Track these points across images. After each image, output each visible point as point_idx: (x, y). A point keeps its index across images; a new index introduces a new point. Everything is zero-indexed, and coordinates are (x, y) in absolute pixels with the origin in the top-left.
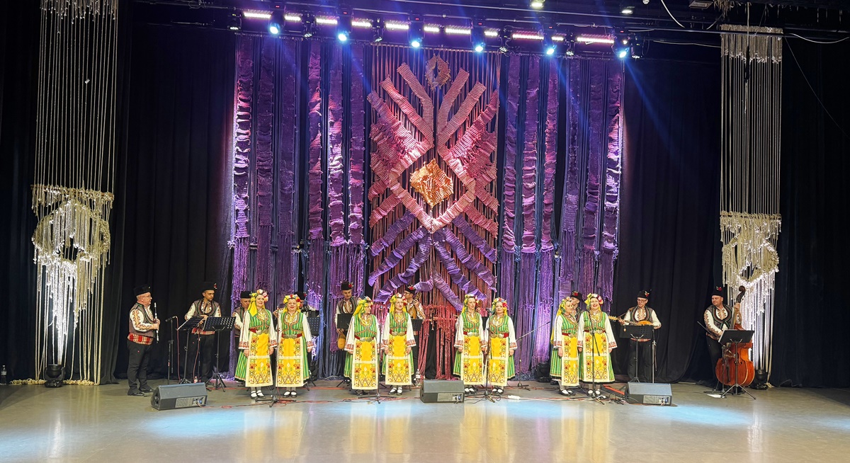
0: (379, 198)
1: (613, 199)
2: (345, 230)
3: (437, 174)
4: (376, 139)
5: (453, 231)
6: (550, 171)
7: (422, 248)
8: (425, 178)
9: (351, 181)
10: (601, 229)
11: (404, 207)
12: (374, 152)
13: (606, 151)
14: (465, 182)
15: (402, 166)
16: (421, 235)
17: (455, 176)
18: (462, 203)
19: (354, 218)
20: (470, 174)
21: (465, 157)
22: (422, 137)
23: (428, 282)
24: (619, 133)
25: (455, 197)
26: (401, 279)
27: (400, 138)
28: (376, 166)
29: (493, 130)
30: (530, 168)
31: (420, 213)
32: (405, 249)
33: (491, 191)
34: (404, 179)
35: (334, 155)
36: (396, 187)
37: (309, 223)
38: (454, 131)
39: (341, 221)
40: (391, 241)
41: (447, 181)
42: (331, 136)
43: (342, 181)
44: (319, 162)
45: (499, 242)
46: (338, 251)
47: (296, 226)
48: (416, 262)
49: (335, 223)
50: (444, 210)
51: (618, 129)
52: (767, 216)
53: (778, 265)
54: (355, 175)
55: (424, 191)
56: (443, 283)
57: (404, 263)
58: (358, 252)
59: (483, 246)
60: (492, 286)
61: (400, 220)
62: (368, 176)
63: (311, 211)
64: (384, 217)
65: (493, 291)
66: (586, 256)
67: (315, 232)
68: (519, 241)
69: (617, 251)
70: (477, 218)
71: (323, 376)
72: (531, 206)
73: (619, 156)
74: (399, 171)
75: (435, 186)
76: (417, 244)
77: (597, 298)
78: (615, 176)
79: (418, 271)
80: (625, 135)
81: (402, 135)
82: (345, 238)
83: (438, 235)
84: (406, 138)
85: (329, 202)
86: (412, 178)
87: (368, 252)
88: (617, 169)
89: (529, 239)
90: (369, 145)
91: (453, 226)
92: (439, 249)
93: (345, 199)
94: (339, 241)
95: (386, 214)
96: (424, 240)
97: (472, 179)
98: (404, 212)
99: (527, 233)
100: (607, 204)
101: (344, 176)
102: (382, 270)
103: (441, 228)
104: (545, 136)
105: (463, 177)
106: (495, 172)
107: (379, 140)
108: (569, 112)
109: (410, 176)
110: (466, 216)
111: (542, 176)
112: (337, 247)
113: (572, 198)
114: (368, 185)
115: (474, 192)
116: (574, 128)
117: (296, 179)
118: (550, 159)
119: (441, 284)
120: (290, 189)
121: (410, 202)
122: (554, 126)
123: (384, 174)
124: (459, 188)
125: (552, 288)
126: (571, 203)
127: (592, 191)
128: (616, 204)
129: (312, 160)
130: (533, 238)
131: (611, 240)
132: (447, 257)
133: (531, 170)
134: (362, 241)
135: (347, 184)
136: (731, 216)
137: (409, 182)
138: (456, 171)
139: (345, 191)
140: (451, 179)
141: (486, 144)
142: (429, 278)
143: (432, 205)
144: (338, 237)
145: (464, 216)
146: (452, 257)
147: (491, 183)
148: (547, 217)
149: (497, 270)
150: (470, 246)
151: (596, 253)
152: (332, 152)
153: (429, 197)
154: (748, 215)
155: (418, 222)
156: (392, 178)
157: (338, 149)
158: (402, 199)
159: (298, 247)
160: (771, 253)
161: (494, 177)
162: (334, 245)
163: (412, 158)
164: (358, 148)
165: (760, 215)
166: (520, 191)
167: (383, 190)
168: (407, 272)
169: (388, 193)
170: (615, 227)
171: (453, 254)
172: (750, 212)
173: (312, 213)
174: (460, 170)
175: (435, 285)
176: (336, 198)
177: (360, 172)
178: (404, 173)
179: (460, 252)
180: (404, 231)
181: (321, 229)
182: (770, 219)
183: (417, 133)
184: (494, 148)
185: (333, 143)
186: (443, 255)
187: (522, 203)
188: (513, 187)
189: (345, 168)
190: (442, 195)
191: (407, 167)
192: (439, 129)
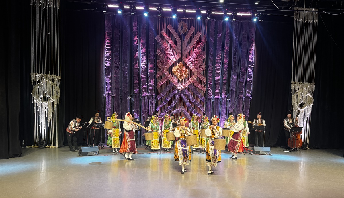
0: (160, 77)
1: (250, 77)
2: (148, 90)
3: (182, 68)
4: (159, 54)
5: (188, 90)
6: (226, 66)
7: (177, 97)
8: (178, 69)
9: (150, 71)
10: (246, 89)
11: (170, 81)
12: (158, 59)
13: (248, 58)
14: (193, 71)
15: (169, 65)
16: (176, 91)
17: (189, 68)
18: (192, 79)
19: (151, 85)
20: (195, 68)
21: (193, 61)
22: (176, 53)
23: (179, 110)
24: (253, 51)
25: (189, 77)
26: (169, 108)
27: (168, 54)
28: (159, 65)
29: (204, 50)
30: (218, 65)
31: (176, 83)
32: (170, 97)
33: (203, 74)
34: (170, 70)
35: (143, 61)
36: (166, 73)
37: (134, 87)
38: (189, 51)
39: (146, 86)
40: (165, 94)
41: (186, 71)
42: (142, 53)
43: (146, 71)
44: (137, 64)
45: (206, 94)
46: (145, 98)
47: (129, 88)
48: (174, 102)
49: (144, 87)
50: (185, 82)
51: (253, 50)
52: (310, 84)
53: (313, 102)
54: (151, 68)
55: (177, 75)
56: (185, 110)
57: (170, 103)
58: (153, 98)
59: (200, 96)
60: (203, 111)
61: (169, 86)
62: (156, 69)
63: (134, 82)
64: (162, 85)
65: (203, 113)
66: (239, 99)
67: (137, 90)
68: (214, 94)
69: (251, 97)
70: (198, 85)
71: (140, 145)
72: (219, 80)
73: (253, 60)
74: (168, 67)
75: (182, 73)
76: (175, 95)
77: (243, 115)
78: (251, 68)
79: (175, 106)
80: (255, 52)
81: (169, 53)
82: (147, 93)
83: (183, 92)
84: (170, 54)
85: (141, 79)
86: (173, 69)
87: (156, 98)
88: (252, 65)
89: (218, 93)
90: (156, 57)
91: (188, 88)
92: (183, 97)
93: (147, 78)
94: (145, 94)
95: (163, 84)
96: (177, 94)
97: (196, 70)
98: (170, 83)
99: (217, 91)
100: (248, 79)
101: (147, 69)
102: (162, 105)
103: (184, 89)
104: (224, 52)
105: (192, 69)
106: (205, 67)
107: (160, 55)
108: (234, 43)
109: (172, 69)
111: (223, 68)
112: (145, 96)
113: (234, 77)
114: (156, 73)
115: (196, 75)
116: (236, 49)
117: (129, 70)
118: (226, 61)
119: (184, 110)
120: (126, 74)
121: (172, 79)
122: (228, 48)
123: (162, 68)
124: (191, 73)
125: (226, 112)
126: (234, 79)
127: (242, 74)
128: (251, 79)
129: (134, 63)
130: (219, 92)
131: (249, 93)
132: (186, 100)
133: (219, 66)
134: (154, 94)
135: (148, 72)
136: (295, 83)
137: (172, 71)
138: (190, 66)
139: (147, 75)
140: (188, 70)
141: (201, 56)
142: (179, 108)
143: (180, 80)
144: (145, 93)
145: (193, 84)
146: (188, 100)
147: (203, 71)
148: (225, 84)
149: (205, 105)
150: (195, 96)
151: (243, 98)
152: (142, 59)
153: (179, 77)
154: (302, 83)
155: (175, 87)
156: (165, 70)
157: (144, 59)
158: (169, 77)
159: (130, 96)
160: (311, 98)
161: (204, 69)
162: (143, 96)
163: (173, 61)
164: (152, 58)
165: (307, 83)
166: (214, 74)
167: (162, 74)
168: (171, 106)
169: (164, 75)
170: (251, 88)
172: (303, 82)
173: (135, 83)
174: (191, 66)
175: (182, 111)
176: (144, 77)
177: (153, 67)
178: (170, 68)
179: (191, 98)
180: (170, 90)
181: (138, 90)
182: (311, 84)
183: (175, 52)
184: (204, 57)
185: (142, 56)
186: (184, 99)
187: (215, 79)
188: (212, 73)
189: (147, 66)
190: (184, 76)
191: (171, 65)
192: (183, 50)
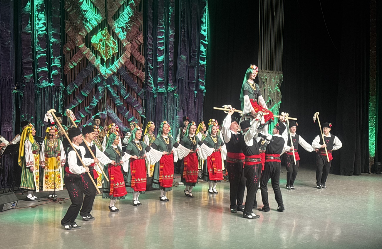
0: (70, 53)
1: (203, 59)
2: (49, 76)
3: (108, 38)
4: (68, 10)
5: (118, 77)
6: (172, 40)
7: (100, 89)
8: (101, 40)
9: (52, 40)
10: (198, 77)
11: (87, 60)
12: (67, 19)
13: (200, 29)
14: (125, 44)
15: (86, 31)
16: (99, 80)
17: (118, 40)
18: (123, 58)
19: (55, 67)
20: (128, 39)
21: (125, 27)
22: (98, 12)
23: (104, 112)
24: (206, 18)
25: (118, 54)
26: (87, 110)
27: (85, 11)
28: (69, 30)
29: (140, 11)
30: (161, 37)
31: (99, 65)
32: (89, 90)
33: (140, 52)
34: (87, 40)
35: (39, 20)
36: (82, 46)
37: (22, 71)
38: (117, 9)
39: (46, 69)
40: (80, 83)
41: (114, 43)
42: (37, 6)
43: (45, 40)
44: (29, 25)
45: (146, 85)
46: (44, 91)
47: (13, 72)
48: (96, 99)
49: (42, 71)
50: (113, 63)
51: (206, 16)
52: (277, 72)
53: (281, 99)
54: (55, 35)
55: (100, 49)
56: (112, 113)
57: (88, 100)
58: (59, 92)
59: (136, 88)
60: (142, 114)
61: (86, 70)
62: (63, 37)
63: (25, 61)
64: (75, 66)
65: (142, 118)
66: (190, 94)
67: (29, 77)
68: (156, 85)
69: (205, 91)
70: (133, 69)
72: (163, 62)
73: (206, 33)
74: (84, 34)
75: (107, 46)
76: (96, 86)
78: (204, 45)
79: (97, 105)
81: (85, 9)
82: (49, 82)
83: (110, 80)
84: (87, 11)
85: (37, 54)
86: (92, 39)
87: (65, 92)
88: (205, 41)
89: (161, 83)
90: (64, 14)
91: (118, 73)
92: (110, 89)
93: (48, 52)
94: (45, 84)
96: (101, 84)
97: (129, 42)
98: (87, 64)
99: (160, 79)
100: (201, 62)
101: (47, 37)
102: (75, 105)
103: (111, 75)
104: (169, 17)
105: (123, 40)
106: (142, 39)
107: (70, 11)
109: (90, 38)
110: (126, 67)
111: (168, 42)
112: (44, 88)
113: (184, 57)
114: (63, 43)
115: (130, 51)
116: (184, 13)
117: (12, 36)
118: (171, 33)
120: (9, 44)
121: (92, 56)
122: (173, 10)
123: (74, 36)
124: (122, 49)
125: (173, 114)
126: (182, 61)
127: (194, 54)
128: (205, 63)
129: (23, 23)
130: (163, 83)
131: (203, 85)
132: (115, 95)
134: (61, 84)
135: (48, 42)
136: (263, 72)
137: (91, 43)
138: (119, 36)
139: (48, 46)
140: (116, 42)
141: (137, 20)
142: (104, 110)
143: (105, 59)
144: (44, 81)
145: (124, 67)
146: (118, 95)
147: (140, 46)
148: (170, 69)
149: (144, 104)
150: (129, 88)
151: (196, 92)
152: (38, 18)
153: (104, 54)
154: (270, 72)
155: (96, 71)
156: (79, 39)
157: (42, 16)
158: (86, 54)
159: (16, 88)
160: (278, 93)
161: (142, 42)
162: (41, 87)
163: (92, 26)
164: (57, 16)
166: (156, 52)
167: (73, 47)
168: (91, 106)
169: (76, 50)
170: (204, 76)
171: (119, 93)
172: (270, 70)
173: (25, 63)
174: (122, 36)
175: (108, 114)
176: (42, 52)
177: (59, 34)
178: (86, 36)
179: (123, 92)
180: (87, 77)
181: (32, 75)
183: (94, 8)
184: (142, 22)
185: (38, 11)
186: (113, 93)
187: (157, 59)
188: (151, 49)
189: (46, 30)
190: (111, 52)
191: (89, 31)
192: (108, 7)
